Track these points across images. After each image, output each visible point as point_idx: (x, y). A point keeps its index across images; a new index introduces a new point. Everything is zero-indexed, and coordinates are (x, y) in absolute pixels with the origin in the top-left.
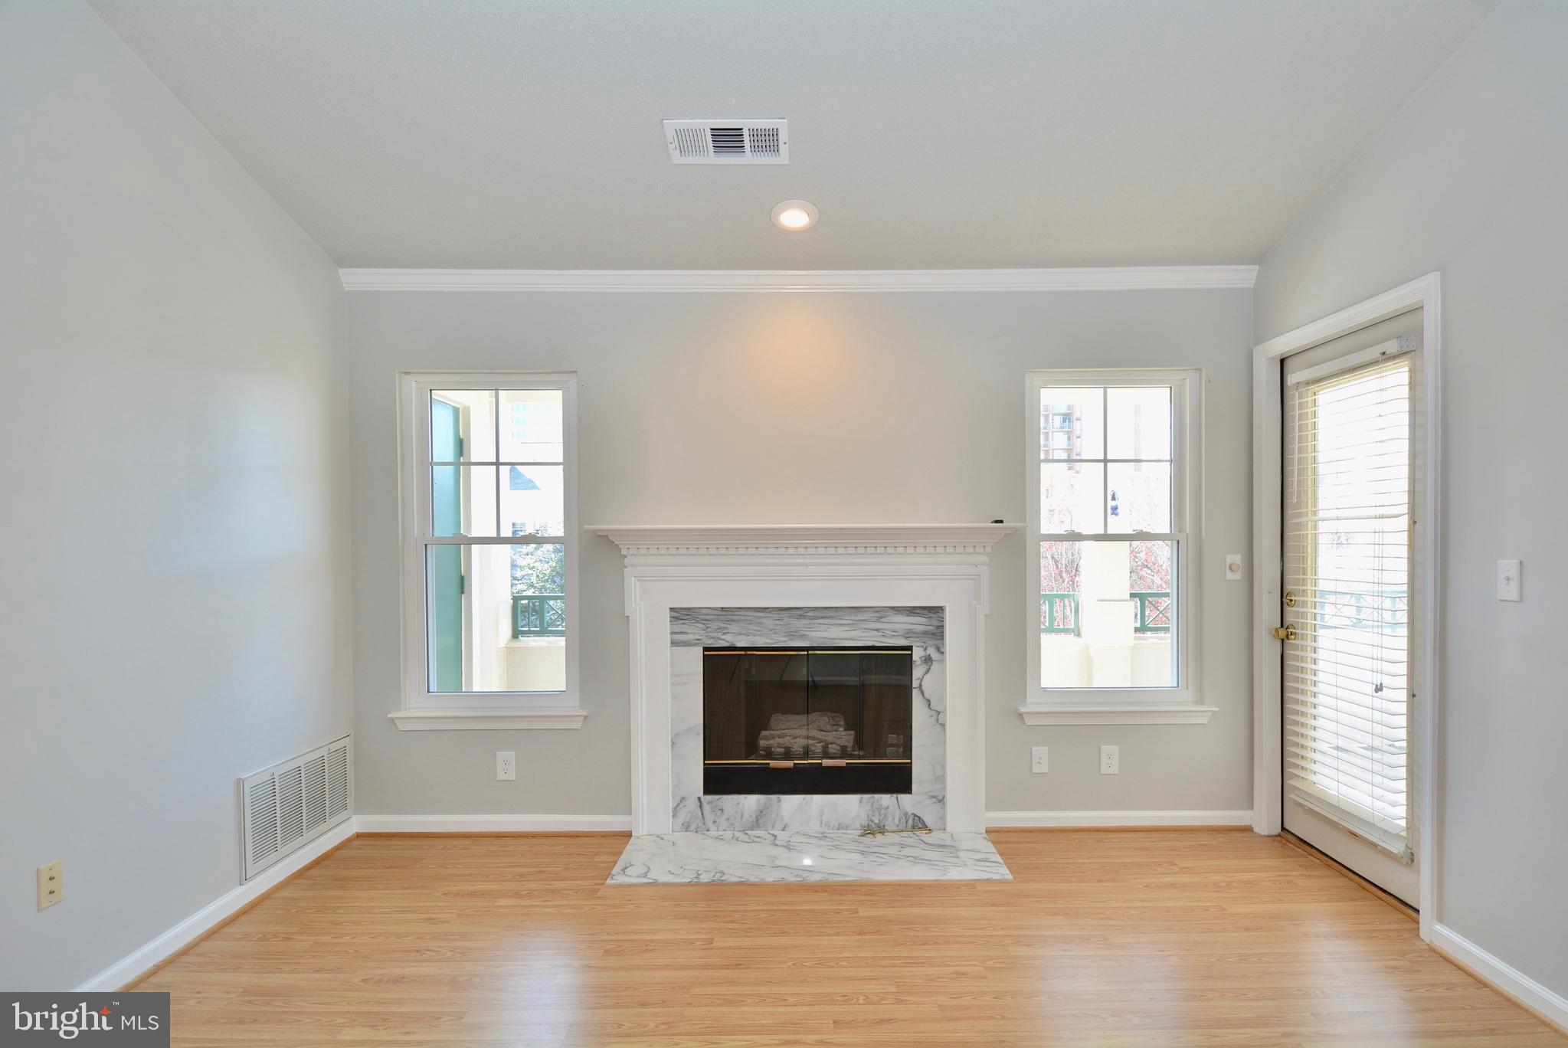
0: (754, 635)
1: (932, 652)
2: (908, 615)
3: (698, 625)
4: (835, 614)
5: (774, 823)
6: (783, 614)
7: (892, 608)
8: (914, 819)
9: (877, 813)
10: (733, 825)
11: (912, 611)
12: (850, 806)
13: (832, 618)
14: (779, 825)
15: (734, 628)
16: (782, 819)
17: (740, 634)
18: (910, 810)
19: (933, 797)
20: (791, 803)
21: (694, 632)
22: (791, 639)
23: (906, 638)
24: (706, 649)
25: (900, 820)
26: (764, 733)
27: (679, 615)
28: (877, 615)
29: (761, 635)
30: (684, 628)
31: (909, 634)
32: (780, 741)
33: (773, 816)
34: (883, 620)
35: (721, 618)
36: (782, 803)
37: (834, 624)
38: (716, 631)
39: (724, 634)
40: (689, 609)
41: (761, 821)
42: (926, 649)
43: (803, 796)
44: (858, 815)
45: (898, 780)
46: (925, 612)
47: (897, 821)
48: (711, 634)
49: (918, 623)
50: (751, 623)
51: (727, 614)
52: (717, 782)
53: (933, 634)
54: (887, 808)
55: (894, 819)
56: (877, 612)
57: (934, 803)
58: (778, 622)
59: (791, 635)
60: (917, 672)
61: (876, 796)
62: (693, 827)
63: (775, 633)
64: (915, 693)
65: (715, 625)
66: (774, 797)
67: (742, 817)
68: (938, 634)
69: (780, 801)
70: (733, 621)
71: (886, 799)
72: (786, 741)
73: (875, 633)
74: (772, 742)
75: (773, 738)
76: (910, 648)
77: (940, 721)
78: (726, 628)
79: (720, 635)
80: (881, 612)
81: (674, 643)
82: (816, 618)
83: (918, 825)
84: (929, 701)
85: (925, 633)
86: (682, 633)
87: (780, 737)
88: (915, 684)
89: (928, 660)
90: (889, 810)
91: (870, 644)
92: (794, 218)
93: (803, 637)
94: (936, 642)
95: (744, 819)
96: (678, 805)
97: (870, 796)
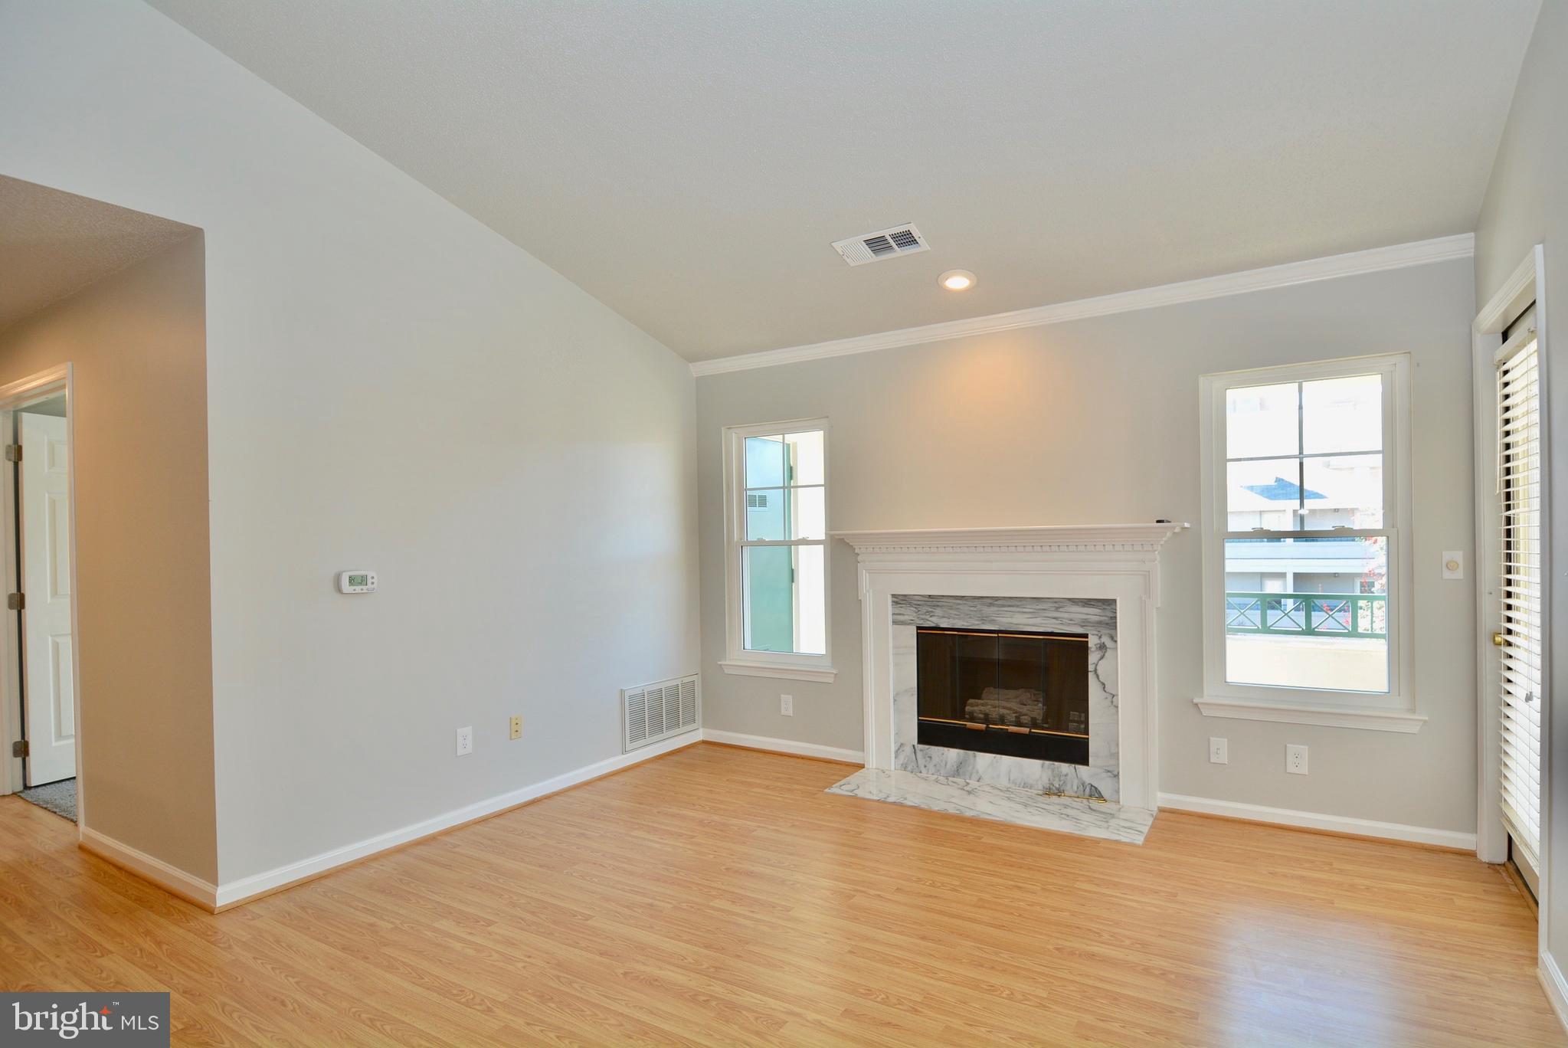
0: (954, 618)
1: (1106, 640)
2: (1084, 606)
3: (912, 608)
4: (1019, 603)
5: (971, 775)
6: (976, 602)
7: (1069, 599)
8: (1091, 789)
9: (1057, 779)
10: (938, 771)
11: (1087, 602)
12: (1034, 769)
13: (1017, 606)
14: (975, 776)
15: (938, 612)
16: (977, 772)
17: (944, 617)
18: (1088, 781)
19: (1109, 771)
20: (984, 760)
21: (909, 614)
22: (983, 623)
23: (1082, 626)
24: (918, 628)
25: (1078, 788)
26: (971, 701)
27: (900, 600)
28: (1056, 605)
29: (959, 619)
30: (902, 611)
31: (1084, 623)
32: (982, 708)
33: (971, 767)
34: (1061, 610)
35: (928, 603)
36: (977, 758)
37: (1019, 612)
38: (925, 614)
39: (931, 616)
40: (905, 596)
41: (961, 771)
42: (1100, 637)
43: (994, 755)
44: (1041, 778)
45: (1076, 752)
46: (1100, 604)
47: (1075, 788)
48: (921, 616)
49: (1093, 614)
50: (951, 608)
51: (933, 600)
52: (929, 735)
53: (1107, 624)
54: (1066, 775)
55: (1072, 786)
56: (1056, 602)
57: (1110, 777)
58: (972, 609)
59: (983, 620)
60: (1093, 658)
61: (1056, 763)
62: (909, 769)
63: (971, 617)
64: (1091, 677)
65: (924, 609)
66: (971, 753)
67: (945, 766)
68: (1112, 624)
69: (975, 756)
70: (938, 606)
71: (1065, 768)
72: (987, 709)
73: (1054, 621)
74: (976, 708)
75: (977, 706)
76: (1086, 636)
77: (1114, 704)
78: (932, 612)
79: (928, 617)
80: (1058, 603)
81: (895, 622)
82: (1003, 606)
83: (1095, 794)
84: (1104, 684)
85: (1100, 623)
86: (900, 614)
87: (983, 705)
88: (1091, 668)
89: (1102, 647)
90: (1068, 778)
91: (1050, 630)
92: (958, 282)
93: (992, 621)
94: (1109, 632)
95: (947, 766)
96: (899, 749)
97: (1051, 762)
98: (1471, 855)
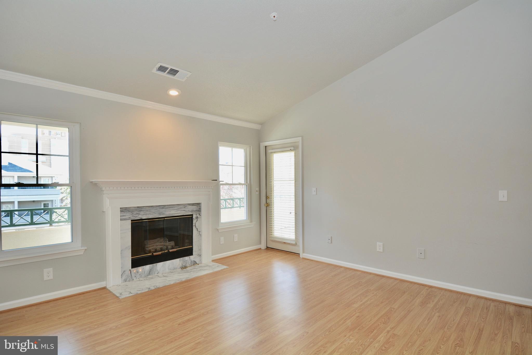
0: (148, 215)
1: (198, 215)
2: (192, 206)
3: (130, 213)
4: (173, 207)
5: (155, 272)
6: (157, 208)
7: (188, 204)
8: (194, 262)
9: (184, 263)
10: (141, 276)
11: (193, 204)
12: (177, 262)
13: (172, 208)
14: (156, 273)
15: (142, 213)
16: (157, 271)
17: (144, 215)
18: (193, 260)
19: (199, 255)
20: (160, 265)
21: (128, 215)
22: (160, 215)
23: (192, 212)
24: (132, 221)
25: (190, 263)
26: (147, 246)
27: (123, 210)
28: (184, 206)
29: (151, 215)
30: (124, 214)
31: (192, 211)
32: (152, 247)
33: (155, 270)
34: (186, 207)
35: (138, 210)
36: (157, 266)
37: (173, 210)
38: (136, 214)
39: (138, 215)
40: (126, 208)
41: (150, 273)
42: (196, 215)
43: (163, 262)
44: (179, 264)
45: (189, 252)
46: (196, 205)
47: (189, 264)
48: (134, 216)
49: (195, 208)
50: (147, 211)
51: (140, 209)
52: (136, 263)
53: (198, 210)
54: (187, 260)
55: (189, 263)
56: (184, 205)
57: (199, 256)
58: (156, 210)
59: (160, 214)
60: (194, 222)
61: (184, 258)
62: (128, 280)
63: (155, 214)
64: (194, 228)
65: (135, 212)
66: (155, 264)
67: (144, 273)
68: (199, 210)
69: (157, 265)
70: (142, 211)
71: (186, 258)
72: (155, 247)
73: (184, 211)
74: (150, 248)
75: (150, 247)
76: (192, 215)
77: (200, 234)
78: (139, 213)
79: (137, 216)
80: (185, 205)
81: (121, 220)
82: (167, 208)
83: (195, 263)
84: (197, 229)
85: (196, 210)
86: (124, 216)
88: (194, 225)
89: (197, 218)
90: (187, 261)
91: (182, 215)
92: (173, 93)
93: (163, 214)
94: (198, 213)
95: (145, 273)
96: (122, 274)
97: (182, 258)
98: (260, 249)
